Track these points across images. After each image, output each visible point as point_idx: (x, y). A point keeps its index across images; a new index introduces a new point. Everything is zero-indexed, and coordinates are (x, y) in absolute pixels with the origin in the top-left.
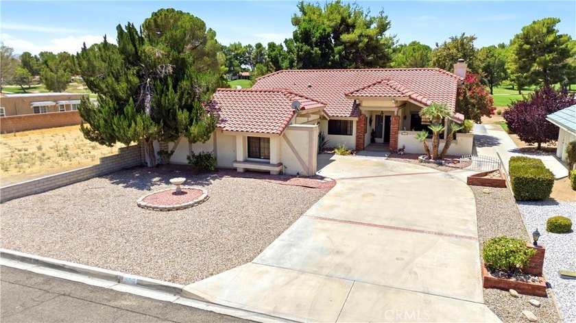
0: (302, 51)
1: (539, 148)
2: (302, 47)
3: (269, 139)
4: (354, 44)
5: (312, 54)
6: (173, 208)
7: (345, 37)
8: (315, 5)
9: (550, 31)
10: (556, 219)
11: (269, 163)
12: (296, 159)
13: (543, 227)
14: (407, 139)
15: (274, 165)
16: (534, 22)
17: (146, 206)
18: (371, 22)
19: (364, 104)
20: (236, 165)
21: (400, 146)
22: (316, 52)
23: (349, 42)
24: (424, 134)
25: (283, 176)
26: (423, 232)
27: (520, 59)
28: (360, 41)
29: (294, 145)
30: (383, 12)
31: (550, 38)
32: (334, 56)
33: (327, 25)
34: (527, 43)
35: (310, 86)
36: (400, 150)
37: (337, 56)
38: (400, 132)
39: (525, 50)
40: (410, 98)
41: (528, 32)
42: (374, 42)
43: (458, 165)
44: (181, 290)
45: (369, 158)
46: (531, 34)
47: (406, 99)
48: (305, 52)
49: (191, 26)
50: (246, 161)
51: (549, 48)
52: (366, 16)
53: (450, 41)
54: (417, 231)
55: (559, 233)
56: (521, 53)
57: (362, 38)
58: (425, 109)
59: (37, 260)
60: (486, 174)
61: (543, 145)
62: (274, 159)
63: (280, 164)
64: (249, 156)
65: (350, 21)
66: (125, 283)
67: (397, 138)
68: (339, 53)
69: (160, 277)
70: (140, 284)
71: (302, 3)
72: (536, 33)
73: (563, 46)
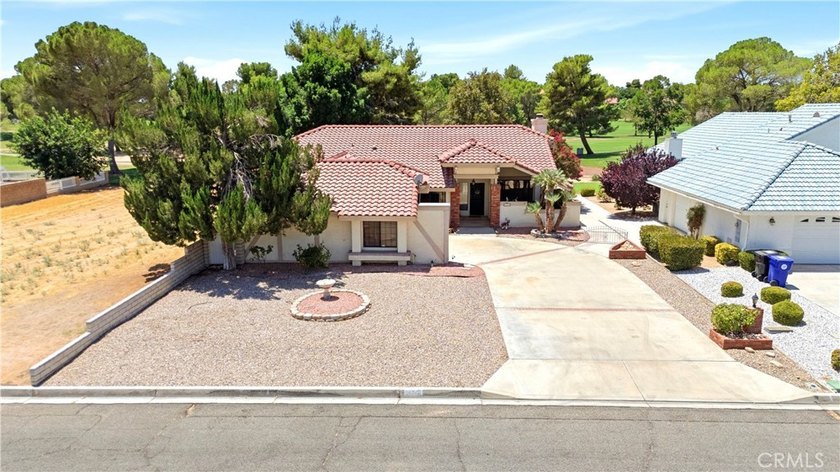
0: (315, 94)
1: (634, 212)
2: (315, 88)
3: (396, 223)
4: (378, 86)
5: (330, 98)
6: (349, 315)
7: (366, 76)
8: (320, 30)
9: (585, 71)
10: (731, 284)
11: (397, 251)
12: (429, 246)
13: (715, 294)
14: (511, 211)
15: (403, 254)
16: (565, 59)
17: (312, 317)
18: (394, 55)
19: (457, 171)
20: (351, 258)
21: (502, 219)
22: (335, 95)
23: (374, 82)
24: (536, 206)
25: (412, 266)
26: (625, 310)
27: (552, 103)
28: (388, 82)
29: (425, 228)
30: (412, 44)
31: (585, 79)
32: (358, 102)
33: (343, 59)
34: (562, 84)
35: (375, 149)
36: (504, 224)
37: (362, 102)
38: (502, 203)
39: (560, 92)
40: (516, 164)
41: (562, 72)
42: (404, 83)
43: (579, 238)
44: (480, 392)
45: (476, 236)
46: (565, 74)
47: (511, 165)
48: (320, 95)
49: (129, 51)
50: (363, 252)
51: (582, 91)
52: (387, 47)
53: (468, 77)
54: (617, 310)
55: (735, 297)
56: (555, 95)
57: (389, 78)
58: (535, 176)
59: (276, 391)
60: (619, 246)
61: (639, 209)
62: (402, 247)
63: (409, 252)
64: (365, 246)
65: (370, 53)
66: (408, 397)
67: (499, 210)
68: (364, 96)
69: (441, 383)
70: (427, 395)
71: (299, 24)
72: (570, 72)
73: (597, 89)
